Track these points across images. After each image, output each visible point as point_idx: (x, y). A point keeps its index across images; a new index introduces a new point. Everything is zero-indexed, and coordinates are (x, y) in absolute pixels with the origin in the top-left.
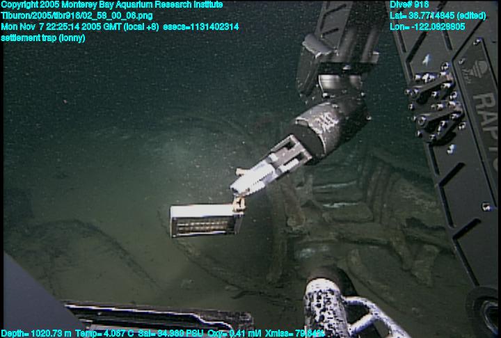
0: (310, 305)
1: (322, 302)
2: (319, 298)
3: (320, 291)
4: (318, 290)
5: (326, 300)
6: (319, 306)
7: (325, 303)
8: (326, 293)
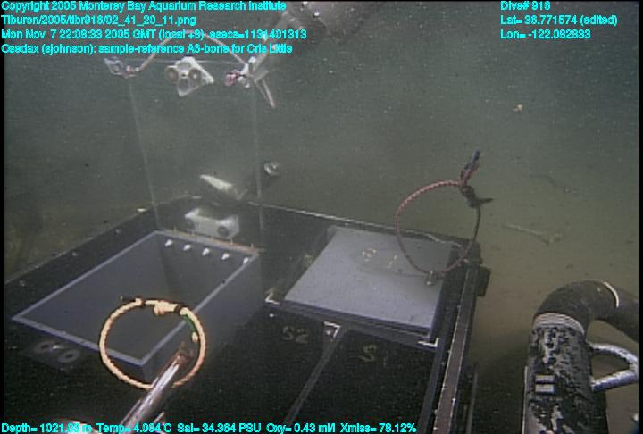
1: (555, 340)
2: (553, 335)
3: (556, 328)
6: (550, 345)
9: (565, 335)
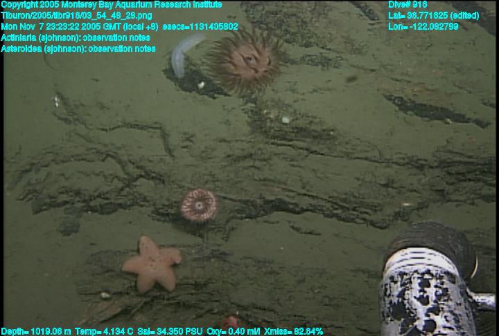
0: (402, 295)
1: (431, 292)
2: (425, 284)
3: (428, 272)
4: (422, 269)
5: (440, 292)
6: (424, 300)
7: (438, 297)
8: (441, 278)
9: (442, 283)
